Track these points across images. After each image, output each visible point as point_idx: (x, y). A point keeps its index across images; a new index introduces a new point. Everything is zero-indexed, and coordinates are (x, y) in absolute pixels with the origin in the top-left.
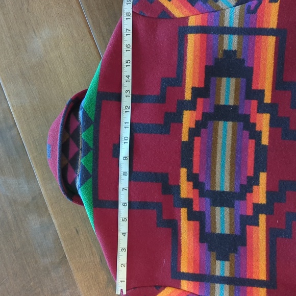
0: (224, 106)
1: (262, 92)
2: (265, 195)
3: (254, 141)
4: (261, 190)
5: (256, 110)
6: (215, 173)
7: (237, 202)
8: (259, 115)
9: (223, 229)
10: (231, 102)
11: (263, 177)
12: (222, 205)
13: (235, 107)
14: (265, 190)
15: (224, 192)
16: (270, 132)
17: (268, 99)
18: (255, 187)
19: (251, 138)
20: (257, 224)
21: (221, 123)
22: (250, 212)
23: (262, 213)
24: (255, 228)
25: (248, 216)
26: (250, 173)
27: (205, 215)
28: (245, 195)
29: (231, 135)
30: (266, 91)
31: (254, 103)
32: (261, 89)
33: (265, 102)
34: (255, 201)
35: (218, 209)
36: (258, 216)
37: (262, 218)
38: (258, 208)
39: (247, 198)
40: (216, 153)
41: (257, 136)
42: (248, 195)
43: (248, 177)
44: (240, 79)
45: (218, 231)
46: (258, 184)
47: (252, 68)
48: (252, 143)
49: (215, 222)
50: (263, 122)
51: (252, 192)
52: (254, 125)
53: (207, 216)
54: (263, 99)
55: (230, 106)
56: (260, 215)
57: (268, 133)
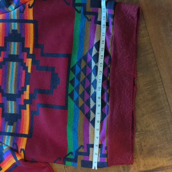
0: (13, 55)
1: (29, 49)
2: (29, 95)
3: (25, 71)
4: (27, 93)
5: (26, 57)
6: (8, 85)
7: (17, 99)
8: (27, 59)
9: (12, 111)
10: (16, 53)
11: (28, 87)
12: (11, 100)
13: (17, 55)
14: (29, 93)
15: (12, 94)
16: (32, 67)
17: (31, 52)
18: (25, 92)
19: (23, 69)
20: (26, 109)
21: (11, 63)
22: (22, 103)
23: (27, 104)
24: (25, 110)
25: (22, 105)
26: (23, 85)
27: (4, 105)
28: (21, 95)
29: (15, 68)
30: (30, 48)
31: (26, 54)
32: (29, 47)
33: (30, 53)
34: (25, 98)
35: (9, 102)
36: (26, 105)
37: (28, 106)
38: (26, 102)
39: (22, 97)
40: (9, 76)
41: (26, 68)
42: (22, 95)
43: (22, 87)
44: (19, 43)
45: (10, 112)
46: (26, 91)
47: (24, 38)
48: (24, 72)
49: (8, 108)
50: (29, 62)
51: (23, 94)
52: (25, 63)
53: (5, 105)
54: (29, 52)
55: (15, 55)
56: (27, 105)
57: (30, 67)
